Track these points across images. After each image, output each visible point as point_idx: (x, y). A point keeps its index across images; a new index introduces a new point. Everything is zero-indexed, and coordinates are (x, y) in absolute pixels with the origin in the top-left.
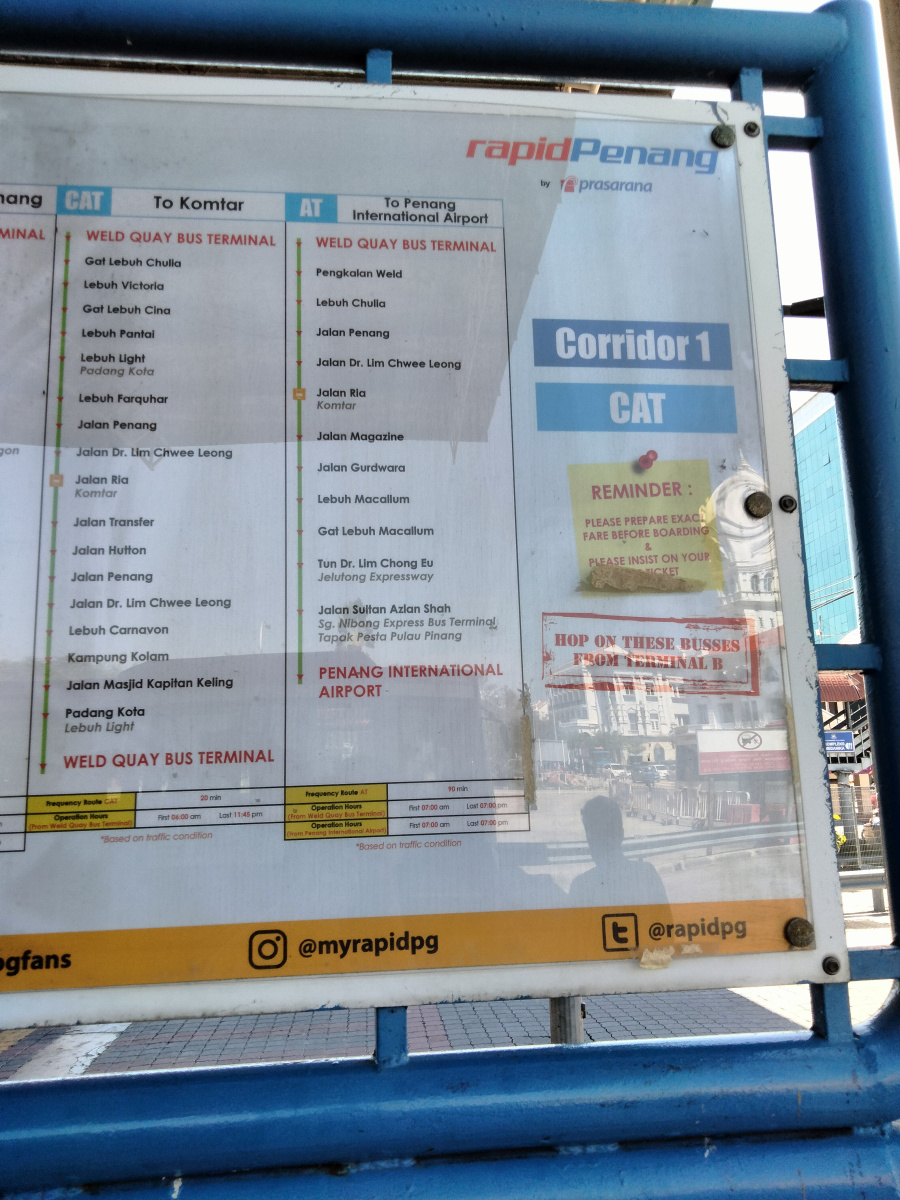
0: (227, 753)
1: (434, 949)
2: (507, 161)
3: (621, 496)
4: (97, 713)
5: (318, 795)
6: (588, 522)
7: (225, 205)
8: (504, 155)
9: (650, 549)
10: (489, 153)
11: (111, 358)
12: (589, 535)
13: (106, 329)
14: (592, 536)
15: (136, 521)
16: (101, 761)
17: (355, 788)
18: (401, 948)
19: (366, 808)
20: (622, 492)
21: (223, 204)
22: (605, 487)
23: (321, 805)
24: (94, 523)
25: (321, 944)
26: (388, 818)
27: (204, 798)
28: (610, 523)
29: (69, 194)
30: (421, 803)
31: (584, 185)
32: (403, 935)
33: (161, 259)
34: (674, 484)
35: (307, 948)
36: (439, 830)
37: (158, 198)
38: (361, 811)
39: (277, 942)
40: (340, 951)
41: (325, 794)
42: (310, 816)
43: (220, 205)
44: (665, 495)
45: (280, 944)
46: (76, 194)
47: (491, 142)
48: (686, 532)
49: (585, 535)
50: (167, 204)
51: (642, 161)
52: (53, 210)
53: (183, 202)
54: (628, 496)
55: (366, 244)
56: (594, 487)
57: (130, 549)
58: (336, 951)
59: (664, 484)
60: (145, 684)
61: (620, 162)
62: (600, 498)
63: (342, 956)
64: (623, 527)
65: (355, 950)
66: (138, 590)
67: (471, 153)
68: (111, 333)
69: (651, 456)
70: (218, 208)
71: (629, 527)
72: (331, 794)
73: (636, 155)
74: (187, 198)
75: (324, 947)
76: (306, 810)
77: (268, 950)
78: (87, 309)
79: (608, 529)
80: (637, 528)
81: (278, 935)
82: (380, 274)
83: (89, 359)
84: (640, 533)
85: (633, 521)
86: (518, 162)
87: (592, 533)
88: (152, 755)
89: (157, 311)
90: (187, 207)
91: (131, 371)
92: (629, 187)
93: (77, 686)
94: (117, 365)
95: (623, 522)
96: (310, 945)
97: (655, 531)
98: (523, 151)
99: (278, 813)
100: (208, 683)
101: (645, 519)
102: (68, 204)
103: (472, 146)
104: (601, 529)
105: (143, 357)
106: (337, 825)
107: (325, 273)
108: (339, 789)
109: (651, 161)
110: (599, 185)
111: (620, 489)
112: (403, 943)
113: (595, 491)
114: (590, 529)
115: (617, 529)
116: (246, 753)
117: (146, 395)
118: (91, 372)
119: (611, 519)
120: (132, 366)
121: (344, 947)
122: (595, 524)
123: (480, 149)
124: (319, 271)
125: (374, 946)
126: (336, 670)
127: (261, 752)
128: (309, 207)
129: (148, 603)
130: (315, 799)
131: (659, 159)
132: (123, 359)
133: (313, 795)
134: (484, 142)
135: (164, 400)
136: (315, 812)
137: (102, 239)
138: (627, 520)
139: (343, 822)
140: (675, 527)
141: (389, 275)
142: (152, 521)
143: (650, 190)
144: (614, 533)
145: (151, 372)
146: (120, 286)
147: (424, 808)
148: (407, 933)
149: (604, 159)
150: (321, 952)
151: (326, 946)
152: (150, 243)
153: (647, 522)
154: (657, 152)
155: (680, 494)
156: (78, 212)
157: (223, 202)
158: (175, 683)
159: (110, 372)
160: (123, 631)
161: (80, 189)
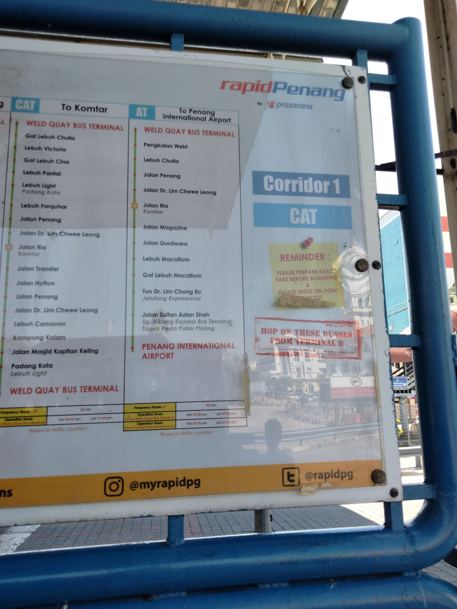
0: (95, 387)
1: (198, 486)
2: (241, 92)
3: (295, 260)
4: (28, 366)
5: (141, 408)
6: (278, 272)
7: (98, 109)
8: (239, 89)
9: (309, 286)
10: (232, 88)
11: (38, 185)
12: (279, 279)
13: (36, 171)
14: (280, 280)
15: (50, 269)
16: (29, 391)
17: (160, 405)
18: (181, 485)
19: (165, 415)
20: (295, 258)
21: (97, 109)
22: (287, 255)
23: (142, 414)
24: (28, 269)
25: (141, 483)
26: (176, 420)
27: (82, 410)
28: (289, 273)
29: (18, 101)
30: (193, 412)
31: (279, 105)
32: (183, 479)
33: (65, 136)
34: (321, 254)
35: (134, 486)
36: (202, 426)
37: (64, 105)
38: (162, 416)
39: (119, 483)
40: (151, 487)
41: (144, 408)
42: (137, 419)
43: (96, 109)
44: (317, 259)
45: (120, 484)
46: (21, 102)
47: (233, 82)
48: (326, 278)
49: (277, 279)
50: (68, 108)
51: (308, 94)
52: (9, 109)
53: (77, 107)
54: (298, 260)
55: (170, 131)
56: (281, 255)
57: (46, 282)
58: (148, 487)
59: (316, 254)
60: (53, 351)
61: (296, 94)
62: (284, 261)
63: (152, 490)
64: (295, 275)
65: (158, 487)
66: (50, 303)
67: (223, 87)
68: (38, 173)
69: (310, 240)
70: (94, 111)
71: (299, 275)
72: (147, 408)
73: (305, 91)
74: (79, 106)
75: (143, 485)
76: (135, 416)
77: (114, 487)
78: (26, 160)
79: (288, 276)
80: (302, 276)
81: (119, 479)
82: (176, 146)
83: (27, 185)
84: (304, 279)
85: (300, 272)
86: (246, 92)
87: (280, 278)
88: (56, 388)
89: (62, 162)
90: (79, 110)
91: (48, 192)
92: (301, 106)
93: (17, 353)
94: (41, 189)
95: (295, 273)
96: (136, 484)
97: (311, 277)
98: (249, 87)
99: (120, 418)
100: (85, 351)
101: (306, 271)
102: (17, 107)
103: (224, 84)
104: (285, 276)
105: (55, 185)
106: (150, 424)
107: (149, 145)
108: (151, 405)
109: (312, 94)
110: (286, 105)
111: (294, 257)
112: (182, 483)
113: (282, 257)
114: (279, 276)
115: (292, 276)
116: (104, 387)
117: (56, 204)
118: (28, 192)
119: (290, 271)
120: (49, 190)
121: (152, 485)
122: (282, 273)
123: (228, 86)
124: (145, 144)
125: (168, 484)
126: (151, 345)
127: (112, 386)
128: (141, 111)
129: (55, 310)
130: (139, 410)
131: (316, 93)
132: (44, 186)
133: (138, 408)
134: (229, 82)
135: (65, 207)
136: (139, 417)
137: (35, 125)
138: (297, 272)
139: (153, 422)
140: (321, 275)
141: (181, 147)
142: (58, 268)
143: (311, 108)
144: (291, 278)
145: (59, 193)
146: (43, 149)
147: (194, 415)
148: (184, 478)
149: (289, 92)
150: (141, 488)
151: (145, 485)
152: (59, 128)
153: (307, 273)
154: (315, 89)
155: (324, 259)
156: (22, 111)
157: (97, 108)
158: (68, 351)
159: (37, 192)
160: (42, 324)
161: (23, 99)
